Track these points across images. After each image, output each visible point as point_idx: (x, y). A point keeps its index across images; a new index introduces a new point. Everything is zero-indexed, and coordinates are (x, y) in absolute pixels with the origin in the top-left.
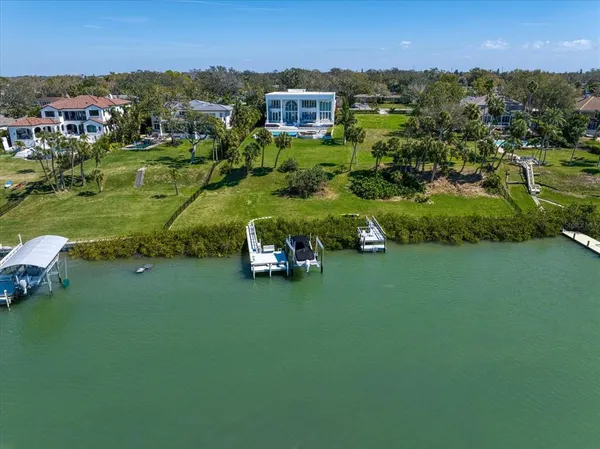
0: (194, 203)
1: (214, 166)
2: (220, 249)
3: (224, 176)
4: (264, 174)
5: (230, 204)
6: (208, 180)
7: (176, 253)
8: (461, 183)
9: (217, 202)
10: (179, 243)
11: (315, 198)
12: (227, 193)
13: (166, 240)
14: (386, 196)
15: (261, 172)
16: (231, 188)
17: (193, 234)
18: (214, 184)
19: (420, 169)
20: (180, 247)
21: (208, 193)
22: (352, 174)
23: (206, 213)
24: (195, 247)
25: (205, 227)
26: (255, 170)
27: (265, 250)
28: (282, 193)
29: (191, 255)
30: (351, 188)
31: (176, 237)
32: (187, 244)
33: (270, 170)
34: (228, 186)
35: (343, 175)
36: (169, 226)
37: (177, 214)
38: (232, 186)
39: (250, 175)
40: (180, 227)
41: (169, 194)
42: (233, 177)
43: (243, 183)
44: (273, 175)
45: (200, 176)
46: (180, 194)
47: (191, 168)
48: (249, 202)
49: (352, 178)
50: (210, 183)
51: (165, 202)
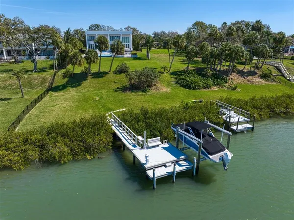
0: (41, 102)
1: (56, 72)
2: (88, 150)
3: (67, 79)
4: (102, 77)
5: (79, 101)
6: (52, 84)
7: (27, 161)
8: (247, 76)
9: (66, 100)
10: (30, 147)
11: (152, 91)
12: (72, 92)
13: (12, 145)
14: (208, 87)
15: (99, 75)
16: (75, 89)
17: (48, 134)
18: (59, 86)
19: (218, 69)
20: (33, 153)
21: (54, 94)
22: (171, 74)
23: (56, 111)
24: (55, 152)
25: (63, 124)
26: (93, 74)
27: (151, 145)
28: (124, 89)
29: (49, 161)
30: (177, 83)
31: (26, 141)
32: (42, 147)
33: (107, 73)
34: (72, 87)
35: (166, 74)
36: (15, 128)
37: (24, 113)
38: (76, 86)
39: (89, 77)
40: (30, 128)
41: (14, 97)
42: (75, 80)
43: (85, 84)
44: (111, 76)
45: (44, 80)
46: (26, 96)
47: (35, 75)
48: (97, 98)
49: (173, 76)
50: (54, 86)
51: (9, 104)
